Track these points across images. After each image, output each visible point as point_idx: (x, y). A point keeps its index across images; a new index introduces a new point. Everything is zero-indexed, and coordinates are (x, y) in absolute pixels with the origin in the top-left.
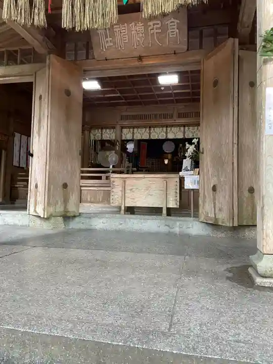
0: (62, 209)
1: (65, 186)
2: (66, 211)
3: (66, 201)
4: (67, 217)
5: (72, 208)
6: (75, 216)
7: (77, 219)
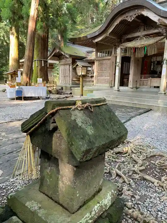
0: (135, 86)
1: (136, 81)
2: (136, 86)
3: (136, 84)
4: (137, 88)
5: (138, 86)
6: (138, 88)
7: (139, 89)
